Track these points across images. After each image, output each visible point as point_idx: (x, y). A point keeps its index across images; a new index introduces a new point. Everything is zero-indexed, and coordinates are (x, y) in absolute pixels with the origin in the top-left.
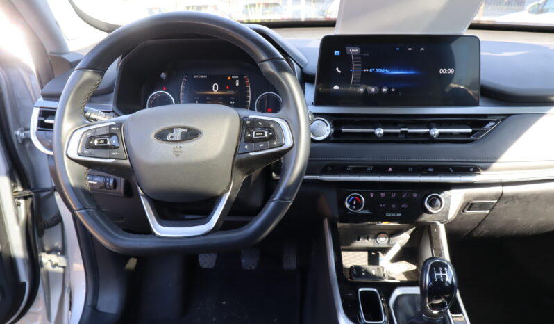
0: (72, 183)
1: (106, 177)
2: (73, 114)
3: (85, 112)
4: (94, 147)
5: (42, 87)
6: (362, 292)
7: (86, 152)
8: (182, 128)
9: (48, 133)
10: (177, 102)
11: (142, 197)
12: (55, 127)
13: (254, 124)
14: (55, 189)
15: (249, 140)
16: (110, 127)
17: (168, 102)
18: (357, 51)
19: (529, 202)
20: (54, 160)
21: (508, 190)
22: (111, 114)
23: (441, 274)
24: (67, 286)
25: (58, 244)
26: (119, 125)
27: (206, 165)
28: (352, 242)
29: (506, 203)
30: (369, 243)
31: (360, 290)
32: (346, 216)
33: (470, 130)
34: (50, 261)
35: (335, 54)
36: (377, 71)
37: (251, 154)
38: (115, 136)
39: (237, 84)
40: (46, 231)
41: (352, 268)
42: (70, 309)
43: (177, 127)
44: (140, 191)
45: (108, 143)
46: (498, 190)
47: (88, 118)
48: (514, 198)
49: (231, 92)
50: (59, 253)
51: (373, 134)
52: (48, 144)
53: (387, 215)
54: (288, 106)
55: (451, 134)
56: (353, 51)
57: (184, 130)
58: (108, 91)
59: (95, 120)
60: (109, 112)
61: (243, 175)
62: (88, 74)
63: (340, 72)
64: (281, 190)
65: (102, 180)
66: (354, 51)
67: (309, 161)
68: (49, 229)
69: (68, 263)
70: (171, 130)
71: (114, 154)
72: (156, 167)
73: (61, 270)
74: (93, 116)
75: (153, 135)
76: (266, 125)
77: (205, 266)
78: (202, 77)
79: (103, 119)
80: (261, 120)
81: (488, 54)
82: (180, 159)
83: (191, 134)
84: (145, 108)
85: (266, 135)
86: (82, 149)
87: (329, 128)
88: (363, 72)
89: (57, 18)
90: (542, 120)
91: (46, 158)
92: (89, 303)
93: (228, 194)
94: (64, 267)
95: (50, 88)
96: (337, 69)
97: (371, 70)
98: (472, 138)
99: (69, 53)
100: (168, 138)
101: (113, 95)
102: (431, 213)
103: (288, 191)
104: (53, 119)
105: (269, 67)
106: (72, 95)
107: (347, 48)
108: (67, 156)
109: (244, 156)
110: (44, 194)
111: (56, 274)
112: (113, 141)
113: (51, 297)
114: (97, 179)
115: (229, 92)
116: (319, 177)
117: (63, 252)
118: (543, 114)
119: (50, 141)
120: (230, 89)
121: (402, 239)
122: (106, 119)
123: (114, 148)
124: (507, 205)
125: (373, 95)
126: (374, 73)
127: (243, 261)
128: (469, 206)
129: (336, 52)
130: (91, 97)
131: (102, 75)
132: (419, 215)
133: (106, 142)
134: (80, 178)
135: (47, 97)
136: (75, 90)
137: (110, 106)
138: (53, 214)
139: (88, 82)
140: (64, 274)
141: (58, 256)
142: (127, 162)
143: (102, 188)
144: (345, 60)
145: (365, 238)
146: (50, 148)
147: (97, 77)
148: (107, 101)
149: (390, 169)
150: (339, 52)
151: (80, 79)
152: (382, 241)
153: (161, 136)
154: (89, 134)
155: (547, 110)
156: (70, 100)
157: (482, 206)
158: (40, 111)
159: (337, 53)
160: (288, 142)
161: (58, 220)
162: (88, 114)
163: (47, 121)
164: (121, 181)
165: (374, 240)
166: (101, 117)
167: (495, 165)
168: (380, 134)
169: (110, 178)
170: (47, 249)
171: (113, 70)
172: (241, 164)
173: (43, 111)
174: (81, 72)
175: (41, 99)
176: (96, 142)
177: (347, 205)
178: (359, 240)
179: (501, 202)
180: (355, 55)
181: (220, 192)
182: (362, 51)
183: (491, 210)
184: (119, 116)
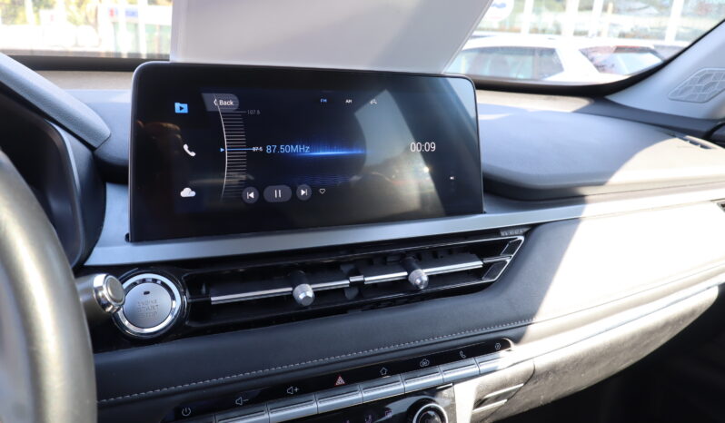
18: (232, 103)
33: (478, 264)
35: (177, 110)
36: (284, 149)
56: (221, 102)
63: (193, 154)
66: (223, 103)
67: (101, 407)
88: (250, 154)
90: (582, 228)
96: (186, 147)
97: (269, 149)
98: (485, 279)
107: (206, 96)
118: (576, 220)
125: (278, 206)
126: (277, 156)
129: (177, 105)
144: (204, 124)
149: (340, 381)
150: (185, 106)
157: (499, 398)
159: (181, 108)
168: (307, 297)
179: (529, 384)
180: (228, 114)
182: (243, 105)
183: (511, 398)
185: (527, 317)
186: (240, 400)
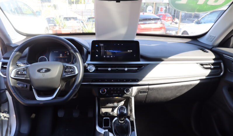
0: (12, 85)
1: (24, 84)
2: (12, 65)
3: (17, 64)
4: (19, 74)
5: (3, 55)
6: (105, 119)
7: (16, 76)
8: (45, 68)
9: (5, 70)
10: (48, 60)
11: (33, 89)
12: (7, 68)
13: (67, 67)
14: (6, 89)
15: (65, 72)
16: (24, 68)
17: (45, 60)
19: (158, 90)
20: (6, 79)
21: (150, 87)
22: (26, 64)
23: (122, 110)
24: (9, 125)
25: (6, 109)
26: (27, 68)
27: (52, 79)
28: (106, 105)
29: (151, 91)
30: (111, 105)
31: (104, 118)
32: (101, 96)
33: (137, 69)
34: (3, 116)
36: (109, 51)
37: (66, 76)
38: (25, 71)
39: (68, 54)
40: (2, 104)
41: (105, 113)
42: (10, 134)
43: (44, 68)
44: (33, 87)
45: (23, 73)
46: (147, 87)
47: (18, 66)
48: (153, 89)
49: (66, 57)
50: (7, 113)
51: (108, 70)
52: (4, 74)
53: (113, 95)
54: (77, 62)
55: (133, 70)
57: (46, 69)
58: (25, 57)
59: (20, 66)
60: (25, 63)
61: (65, 82)
62: (18, 53)
63: (98, 51)
64: (74, 86)
65: (22, 85)
66: (102, 45)
68: (4, 104)
69: (10, 116)
70: (42, 69)
71: (25, 76)
72: (38, 80)
73: (7, 119)
74: (19, 65)
75: (36, 71)
76: (71, 68)
77: (60, 116)
78: (57, 52)
79: (22, 66)
80: (69, 66)
81: (147, 45)
82: (44, 78)
83: (48, 70)
84: (37, 62)
85: (70, 70)
86: (15, 75)
87: (94, 68)
88: (105, 51)
89: (9, 34)
90: (158, 66)
91: (3, 79)
92: (17, 130)
93: (59, 88)
94: (8, 118)
95: (6, 55)
97: (107, 51)
98: (138, 71)
99: (12, 44)
100: (41, 71)
101: (26, 58)
102: (127, 94)
103: (77, 86)
104: (7, 65)
105: (72, 51)
106: (12, 59)
107: (100, 44)
108: (11, 77)
109: (64, 77)
110: (2, 91)
111: (5, 120)
112: (25, 73)
113: (3, 129)
114: (20, 85)
115: (65, 57)
116: (91, 83)
117: (8, 112)
119: (5, 73)
120: (66, 56)
121: (122, 103)
122: (23, 66)
123: (24, 74)
124: (152, 91)
125: (108, 58)
127: (74, 114)
128: (139, 92)
130: (20, 58)
131: (22, 53)
132: (123, 95)
133: (22, 73)
134: (14, 83)
135: (4, 58)
136: (14, 57)
137: (25, 61)
138: (5, 99)
139: (17, 55)
140: (8, 121)
141: (6, 114)
142: (29, 79)
143: (22, 88)
144: (99, 47)
145: (110, 103)
146: (5, 75)
147: (21, 54)
148: (24, 60)
149: (112, 81)
151: (15, 54)
152: (116, 104)
153: (39, 71)
154: (18, 70)
155: (160, 62)
156: (12, 61)
157: (144, 92)
158: (2, 63)
159: (97, 45)
160: (77, 72)
161: (7, 100)
162: (18, 64)
163: (4, 66)
164: (29, 85)
165: (113, 104)
166: (22, 65)
167: (144, 79)
169: (25, 84)
170: (2, 111)
171: (27, 50)
172: (63, 79)
173: (3, 63)
174: (16, 52)
175: (2, 59)
176: (19, 73)
177: (101, 92)
178: (108, 104)
179: (149, 90)
180: (102, 46)
181: (57, 87)
182: (104, 45)
183: (147, 93)
184: (28, 65)
185: (143, 77)
186: (100, 81)
